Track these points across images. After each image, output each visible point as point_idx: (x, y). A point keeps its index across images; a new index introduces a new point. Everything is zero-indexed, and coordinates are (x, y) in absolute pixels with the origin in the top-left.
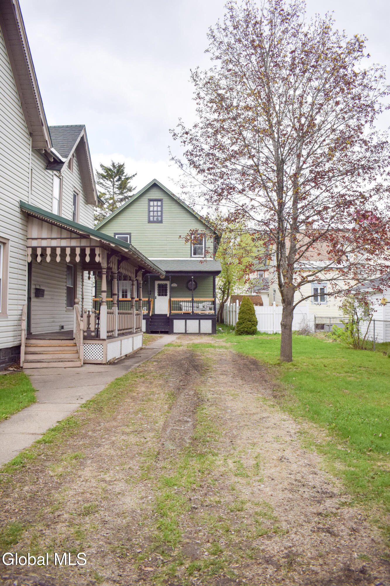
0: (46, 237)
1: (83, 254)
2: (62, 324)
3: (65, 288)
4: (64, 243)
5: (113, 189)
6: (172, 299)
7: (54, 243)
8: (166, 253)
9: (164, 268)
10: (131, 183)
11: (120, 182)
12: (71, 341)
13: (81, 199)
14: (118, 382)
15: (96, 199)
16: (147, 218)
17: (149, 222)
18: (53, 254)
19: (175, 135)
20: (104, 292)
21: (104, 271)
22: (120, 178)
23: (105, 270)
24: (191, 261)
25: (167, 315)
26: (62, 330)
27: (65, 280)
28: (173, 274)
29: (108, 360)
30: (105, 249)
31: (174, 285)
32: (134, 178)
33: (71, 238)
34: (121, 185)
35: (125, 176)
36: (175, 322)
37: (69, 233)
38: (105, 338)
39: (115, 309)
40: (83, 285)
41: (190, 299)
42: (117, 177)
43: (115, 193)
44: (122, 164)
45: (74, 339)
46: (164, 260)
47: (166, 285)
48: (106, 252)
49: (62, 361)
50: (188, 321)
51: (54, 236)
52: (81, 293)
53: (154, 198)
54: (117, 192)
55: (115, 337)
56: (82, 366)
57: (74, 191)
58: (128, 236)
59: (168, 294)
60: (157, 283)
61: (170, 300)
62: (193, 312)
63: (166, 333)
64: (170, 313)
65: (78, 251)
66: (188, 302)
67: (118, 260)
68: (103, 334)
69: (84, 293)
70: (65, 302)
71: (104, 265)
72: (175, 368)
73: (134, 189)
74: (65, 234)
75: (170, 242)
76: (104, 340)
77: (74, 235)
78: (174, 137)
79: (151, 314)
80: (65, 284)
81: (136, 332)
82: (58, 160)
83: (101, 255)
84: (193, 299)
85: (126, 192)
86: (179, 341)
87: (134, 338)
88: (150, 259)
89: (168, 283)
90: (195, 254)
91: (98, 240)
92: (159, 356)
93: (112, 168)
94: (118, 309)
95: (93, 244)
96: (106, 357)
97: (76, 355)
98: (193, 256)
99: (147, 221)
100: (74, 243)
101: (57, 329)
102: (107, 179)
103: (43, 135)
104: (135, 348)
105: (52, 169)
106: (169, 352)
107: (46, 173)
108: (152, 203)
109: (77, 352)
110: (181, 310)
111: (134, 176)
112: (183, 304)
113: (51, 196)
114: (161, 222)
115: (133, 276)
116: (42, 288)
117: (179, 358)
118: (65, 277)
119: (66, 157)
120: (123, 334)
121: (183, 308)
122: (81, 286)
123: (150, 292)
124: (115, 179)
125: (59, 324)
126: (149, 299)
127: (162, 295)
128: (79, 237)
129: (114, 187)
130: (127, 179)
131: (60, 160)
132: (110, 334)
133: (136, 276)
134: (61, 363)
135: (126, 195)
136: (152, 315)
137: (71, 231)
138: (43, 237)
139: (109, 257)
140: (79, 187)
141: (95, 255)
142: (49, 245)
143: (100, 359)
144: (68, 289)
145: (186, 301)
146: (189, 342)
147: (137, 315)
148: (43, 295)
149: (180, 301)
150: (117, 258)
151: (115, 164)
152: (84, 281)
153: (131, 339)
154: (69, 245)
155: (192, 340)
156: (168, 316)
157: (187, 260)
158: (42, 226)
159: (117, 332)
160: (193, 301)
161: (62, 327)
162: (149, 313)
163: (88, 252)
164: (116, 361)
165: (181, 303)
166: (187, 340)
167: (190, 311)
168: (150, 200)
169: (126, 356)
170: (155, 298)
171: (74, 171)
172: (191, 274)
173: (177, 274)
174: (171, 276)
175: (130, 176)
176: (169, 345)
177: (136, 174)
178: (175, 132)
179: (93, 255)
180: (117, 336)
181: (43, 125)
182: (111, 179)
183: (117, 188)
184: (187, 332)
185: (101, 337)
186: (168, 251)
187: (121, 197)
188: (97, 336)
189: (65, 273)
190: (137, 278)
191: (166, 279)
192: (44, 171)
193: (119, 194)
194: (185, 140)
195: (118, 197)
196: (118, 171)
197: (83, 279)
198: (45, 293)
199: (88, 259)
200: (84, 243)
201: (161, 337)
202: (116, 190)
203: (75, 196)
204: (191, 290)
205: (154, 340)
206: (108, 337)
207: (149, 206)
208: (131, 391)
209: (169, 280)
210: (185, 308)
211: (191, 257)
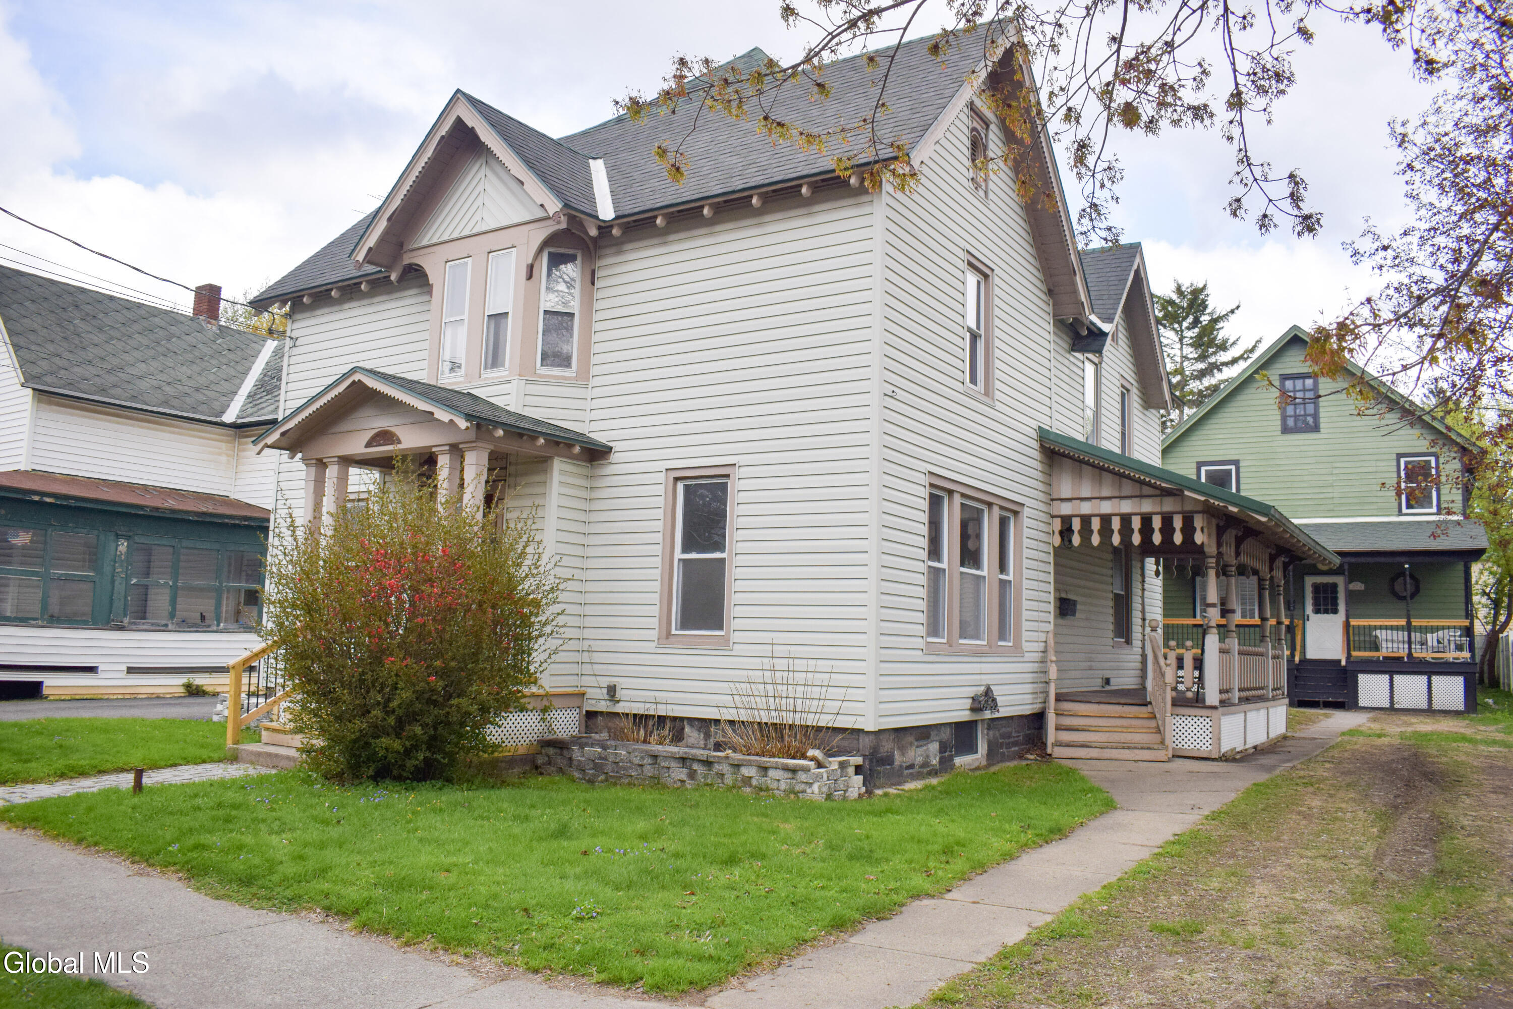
0: (1088, 495)
1: (1167, 529)
2: (1107, 674)
3: (1111, 596)
4: (1126, 507)
5: (1181, 349)
6: (1354, 622)
7: (1106, 508)
8: (1331, 507)
9: (1332, 544)
10: (1226, 331)
11: (1197, 330)
12: (1143, 709)
13: (1135, 398)
14: (1258, 789)
15: (1167, 396)
16: (1279, 423)
17: (1285, 430)
18: (1106, 530)
19: (1356, 253)
20: (1214, 605)
21: (1212, 562)
22: (1196, 322)
23: (1214, 560)
24: (1401, 523)
25: (1339, 661)
26: (1108, 688)
27: (1110, 580)
28: (1353, 560)
29: (1223, 751)
30: (1213, 516)
31: (1358, 586)
32: (1232, 317)
33: (1141, 496)
34: (1200, 336)
35: (1210, 314)
36: (1363, 679)
37: (1138, 485)
38: (1217, 703)
39: (1234, 643)
40: (1143, 590)
41: (1403, 622)
42: (1191, 319)
43: (1184, 358)
44: (1201, 286)
45: (1150, 703)
46: (1328, 525)
47: (1334, 586)
48: (1214, 521)
49: (1129, 748)
50: (1397, 678)
51: (1106, 493)
52: (1140, 607)
53: (1295, 371)
54: (1190, 356)
55: (1234, 705)
56: (1169, 761)
57: (1123, 386)
58: (1233, 468)
59: (1342, 607)
60: (1310, 581)
61: (1347, 625)
62: (1410, 655)
63: (1339, 706)
64: (1349, 656)
65: (1157, 523)
66: (1397, 628)
67: (1236, 537)
68: (1212, 696)
69: (1147, 607)
70: (1111, 627)
71: (1211, 549)
72: (1380, 775)
73: (1234, 343)
74: (1128, 488)
75: (1342, 477)
76: (1215, 708)
77: (1147, 490)
78: (1354, 259)
79: (1297, 659)
80: (1110, 588)
81: (1274, 698)
82: (1095, 330)
83: (1205, 530)
84: (1409, 623)
85: (1215, 353)
86: (1376, 726)
87: (1271, 710)
88: (1296, 521)
89: (1340, 580)
90: (1409, 506)
91: (1203, 498)
92: (1336, 753)
93: (1174, 297)
94: (1239, 644)
95: (1188, 507)
96: (1219, 744)
97: (1157, 737)
98: (1404, 510)
99: (1279, 428)
100: (1147, 506)
101: (1096, 684)
102: (1165, 327)
103: (1075, 292)
104: (1272, 735)
105: (1083, 350)
106: (1356, 747)
107: (1072, 359)
108: (1289, 385)
109: (1158, 731)
110: (1376, 647)
111: (1232, 312)
112: (1381, 634)
113: (1080, 404)
114: (1316, 428)
115: (1264, 569)
116: (1071, 597)
117: (1384, 758)
118: (1110, 572)
119: (1110, 320)
120: (1247, 700)
121: (1384, 645)
122: (1140, 593)
123: (1294, 605)
124: (1185, 324)
125: (1101, 674)
126: (1291, 622)
127: (1326, 612)
128: (1158, 492)
129: (1182, 344)
130: (1215, 321)
131: (1100, 329)
132: (1225, 696)
133: (1271, 570)
134: (1127, 751)
135: (1212, 360)
136: (1301, 661)
137: (1142, 483)
138: (1084, 495)
139: (1220, 532)
140: (1130, 376)
141: (1195, 529)
142: (1096, 512)
143: (1205, 746)
144: (1117, 596)
145: (1392, 628)
146: (1403, 729)
147: (1275, 657)
148: (1073, 613)
149: (1375, 628)
150: (1234, 532)
151: (1183, 289)
152: (1147, 579)
153: (1263, 712)
154: (1137, 511)
155: (1411, 724)
156: (1343, 663)
157: (1389, 523)
158: (1081, 477)
159: (1237, 694)
160: (1409, 628)
161: (1107, 681)
162: (1295, 655)
163: (1178, 523)
164: (1238, 757)
165: (1378, 632)
166: (1397, 725)
167: (1403, 652)
168: (1284, 378)
169: (1255, 747)
170: (1305, 618)
171: (1120, 342)
172: (1402, 559)
173: (1362, 560)
174: (1350, 563)
175: (1224, 313)
176: (1352, 732)
177: (1238, 307)
178: (1356, 246)
179: (1188, 529)
180: (1237, 701)
181: (1075, 274)
182: (1176, 326)
183: (1191, 345)
184: (1396, 706)
185: (1208, 702)
186: (1335, 501)
187: (1201, 366)
188: (1198, 701)
189: (1110, 564)
190: (1274, 573)
191: (1338, 572)
192: (1068, 356)
193: (1197, 360)
194: (1382, 262)
195: (1194, 367)
196: (1191, 304)
197: (1143, 575)
198: (1079, 607)
199: (1178, 538)
200: (1169, 505)
201: (1327, 716)
202: (1190, 352)
203: (1123, 395)
204: (1403, 598)
205: (1310, 721)
206: (1221, 702)
208: (1292, 804)
209: (1343, 574)
210: (1390, 645)
211: (1400, 513)
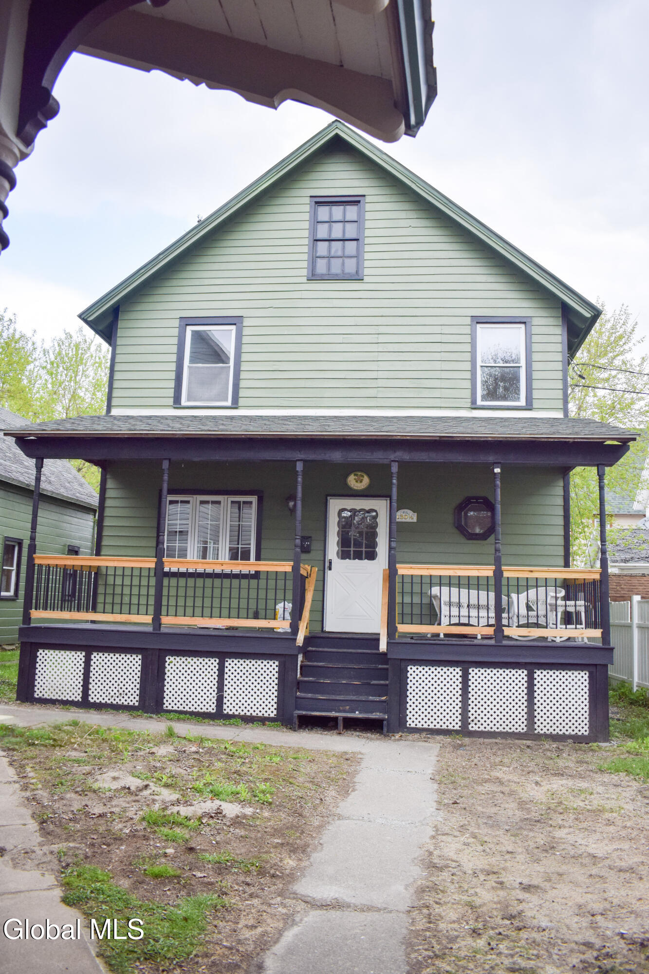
6: (403, 570)
8: (374, 394)
16: (305, 265)
17: (313, 277)
24: (474, 420)
25: (376, 638)
28: (406, 456)
31: (407, 516)
36: (416, 675)
41: (487, 571)
46: (367, 418)
47: (373, 515)
50: (474, 674)
53: (334, 193)
58: (232, 329)
59: (383, 549)
60: (335, 505)
61: (391, 574)
62: (498, 632)
63: (372, 726)
64: (392, 630)
66: (475, 583)
75: (391, 347)
79: (300, 639)
84: (498, 573)
89: (381, 507)
90: (487, 396)
98: (481, 402)
99: (305, 272)
108: (323, 213)
110: (433, 617)
112: (442, 592)
114: (357, 277)
121: (445, 610)
123: (304, 541)
126: (296, 568)
127: (358, 556)
136: (307, 640)
145: (463, 582)
149: (432, 581)
156: (383, 647)
157: (458, 418)
160: (498, 584)
162: (295, 628)
165: (435, 590)
167: (481, 629)
168: (320, 202)
170: (325, 566)
172: (491, 458)
174: (402, 464)
184: (473, 727)
186: (379, 383)
191: (373, 490)
207: (316, 222)
209: (389, 496)
210: (455, 611)
211: (474, 407)
